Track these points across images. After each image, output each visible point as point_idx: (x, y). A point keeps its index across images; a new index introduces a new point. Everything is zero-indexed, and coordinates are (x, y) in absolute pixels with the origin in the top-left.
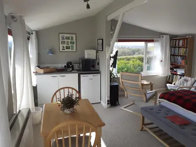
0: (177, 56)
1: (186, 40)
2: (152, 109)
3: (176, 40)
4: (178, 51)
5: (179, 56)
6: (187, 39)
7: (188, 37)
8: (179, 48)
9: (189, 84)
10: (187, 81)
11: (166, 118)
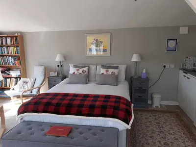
0: (6, 56)
1: (14, 38)
2: (19, 133)
3: (2, 37)
4: (8, 50)
5: (9, 56)
6: (16, 37)
7: (16, 35)
8: (8, 46)
9: (29, 85)
10: (27, 83)
11: (45, 135)
